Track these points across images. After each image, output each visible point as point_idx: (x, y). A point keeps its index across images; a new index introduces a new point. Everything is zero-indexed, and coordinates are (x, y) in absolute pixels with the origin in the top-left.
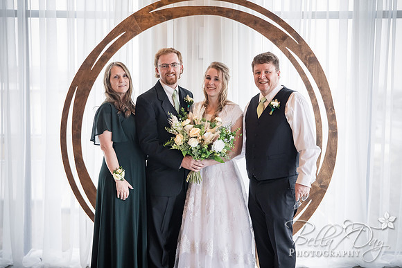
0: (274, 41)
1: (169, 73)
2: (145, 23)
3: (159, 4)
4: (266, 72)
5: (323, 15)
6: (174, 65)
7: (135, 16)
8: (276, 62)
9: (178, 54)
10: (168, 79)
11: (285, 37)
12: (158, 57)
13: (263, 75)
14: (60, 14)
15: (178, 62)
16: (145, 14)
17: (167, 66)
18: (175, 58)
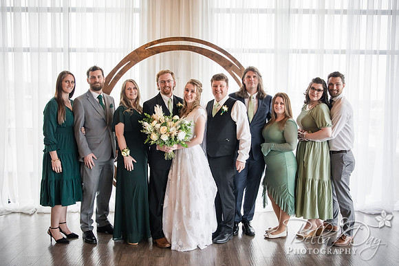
0: (224, 67)
1: (165, 87)
2: (142, 55)
3: (152, 44)
4: (221, 86)
6: (169, 81)
7: (136, 51)
8: (227, 81)
9: (172, 74)
10: (165, 91)
11: (231, 65)
12: (158, 76)
13: (219, 88)
15: (172, 79)
16: (142, 50)
17: (165, 82)
18: (170, 77)
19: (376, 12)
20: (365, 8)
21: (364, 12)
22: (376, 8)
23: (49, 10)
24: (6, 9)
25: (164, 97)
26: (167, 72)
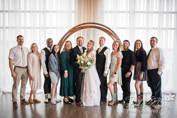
0: (109, 35)
2: (76, 30)
3: (80, 25)
5: (121, 28)
7: (73, 28)
11: (112, 34)
14: (54, 28)
16: (76, 28)
20: (165, 11)
22: (170, 11)
23: (38, 12)
24: (21, 12)
25: (79, 47)
26: (81, 37)
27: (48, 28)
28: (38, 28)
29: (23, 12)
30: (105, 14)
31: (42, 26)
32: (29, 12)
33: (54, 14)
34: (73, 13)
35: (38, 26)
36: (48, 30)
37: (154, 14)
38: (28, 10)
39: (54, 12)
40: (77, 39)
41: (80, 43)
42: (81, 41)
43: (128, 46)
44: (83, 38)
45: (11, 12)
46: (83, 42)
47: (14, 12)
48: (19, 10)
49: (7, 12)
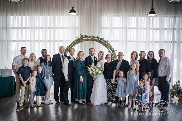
19: (155, 29)
20: (151, 27)
21: (151, 29)
22: (155, 27)
23: (48, 28)
24: (35, 28)
25: (91, 56)
26: (92, 48)
27: (56, 41)
28: (48, 41)
29: (37, 28)
30: (102, 29)
31: (52, 40)
32: (41, 28)
33: (61, 30)
34: (77, 29)
35: (49, 40)
36: (56, 42)
37: (142, 30)
38: (41, 27)
39: (61, 28)
40: (90, 49)
41: (92, 53)
42: (93, 51)
43: (144, 55)
44: (94, 49)
45: (28, 28)
46: (94, 53)
47: (30, 28)
48: (33, 27)
49: (24, 28)
